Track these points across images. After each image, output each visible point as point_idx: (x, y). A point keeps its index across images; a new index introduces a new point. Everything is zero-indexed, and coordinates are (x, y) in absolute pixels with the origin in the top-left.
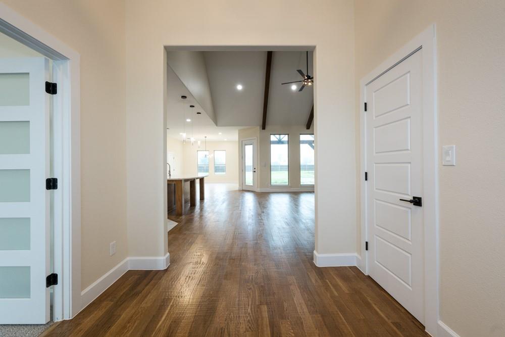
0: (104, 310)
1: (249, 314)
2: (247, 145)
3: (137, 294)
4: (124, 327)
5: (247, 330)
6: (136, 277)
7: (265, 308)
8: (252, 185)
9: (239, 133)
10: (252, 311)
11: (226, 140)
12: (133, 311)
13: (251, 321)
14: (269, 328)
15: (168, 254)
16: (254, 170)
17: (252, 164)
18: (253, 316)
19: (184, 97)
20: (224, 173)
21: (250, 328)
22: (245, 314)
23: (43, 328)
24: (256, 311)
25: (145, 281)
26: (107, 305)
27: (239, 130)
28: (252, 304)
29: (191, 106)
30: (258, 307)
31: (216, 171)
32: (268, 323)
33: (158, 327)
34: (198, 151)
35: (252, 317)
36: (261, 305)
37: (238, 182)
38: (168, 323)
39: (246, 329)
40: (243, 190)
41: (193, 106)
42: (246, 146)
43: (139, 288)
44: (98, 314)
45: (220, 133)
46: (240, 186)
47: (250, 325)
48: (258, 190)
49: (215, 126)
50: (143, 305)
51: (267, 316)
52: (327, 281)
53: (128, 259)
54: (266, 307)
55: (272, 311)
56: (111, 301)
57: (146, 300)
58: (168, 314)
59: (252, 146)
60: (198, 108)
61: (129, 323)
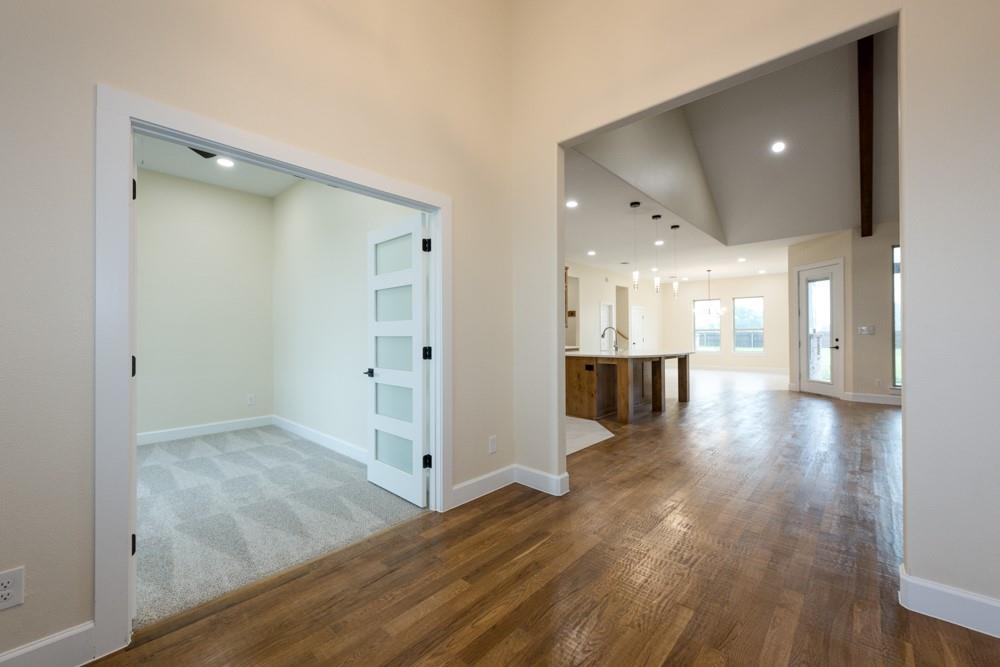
0: (471, 517)
1: (652, 607)
2: (813, 281)
3: (511, 513)
4: (482, 543)
5: (632, 625)
6: (521, 493)
7: (687, 615)
8: (829, 381)
9: (789, 255)
10: (659, 606)
11: (762, 272)
12: (498, 530)
13: (646, 618)
14: (673, 644)
15: (566, 474)
16: (836, 344)
17: (828, 330)
18: (656, 614)
19: (635, 204)
20: (761, 350)
21: (639, 625)
22: (645, 603)
23: (420, 511)
24: (668, 608)
25: (527, 502)
26: (477, 512)
27: (790, 247)
28: (666, 597)
29: (654, 217)
30: (677, 606)
31: (738, 343)
32: (678, 637)
33: (515, 559)
34: (694, 301)
35: (652, 614)
36: (684, 605)
37: (788, 372)
38: (529, 560)
39: (632, 622)
40: (801, 393)
41: (659, 216)
42: (811, 285)
43: (516, 508)
44: (466, 518)
45: (742, 260)
46: (792, 380)
47: (642, 622)
48: (848, 396)
49: (723, 246)
50: (512, 528)
51: (683, 626)
52: (909, 646)
53: (515, 466)
54: (692, 613)
55: (699, 625)
56: (482, 509)
57: (518, 524)
58: (534, 551)
59: (828, 282)
60: (669, 219)
61: (489, 539)
